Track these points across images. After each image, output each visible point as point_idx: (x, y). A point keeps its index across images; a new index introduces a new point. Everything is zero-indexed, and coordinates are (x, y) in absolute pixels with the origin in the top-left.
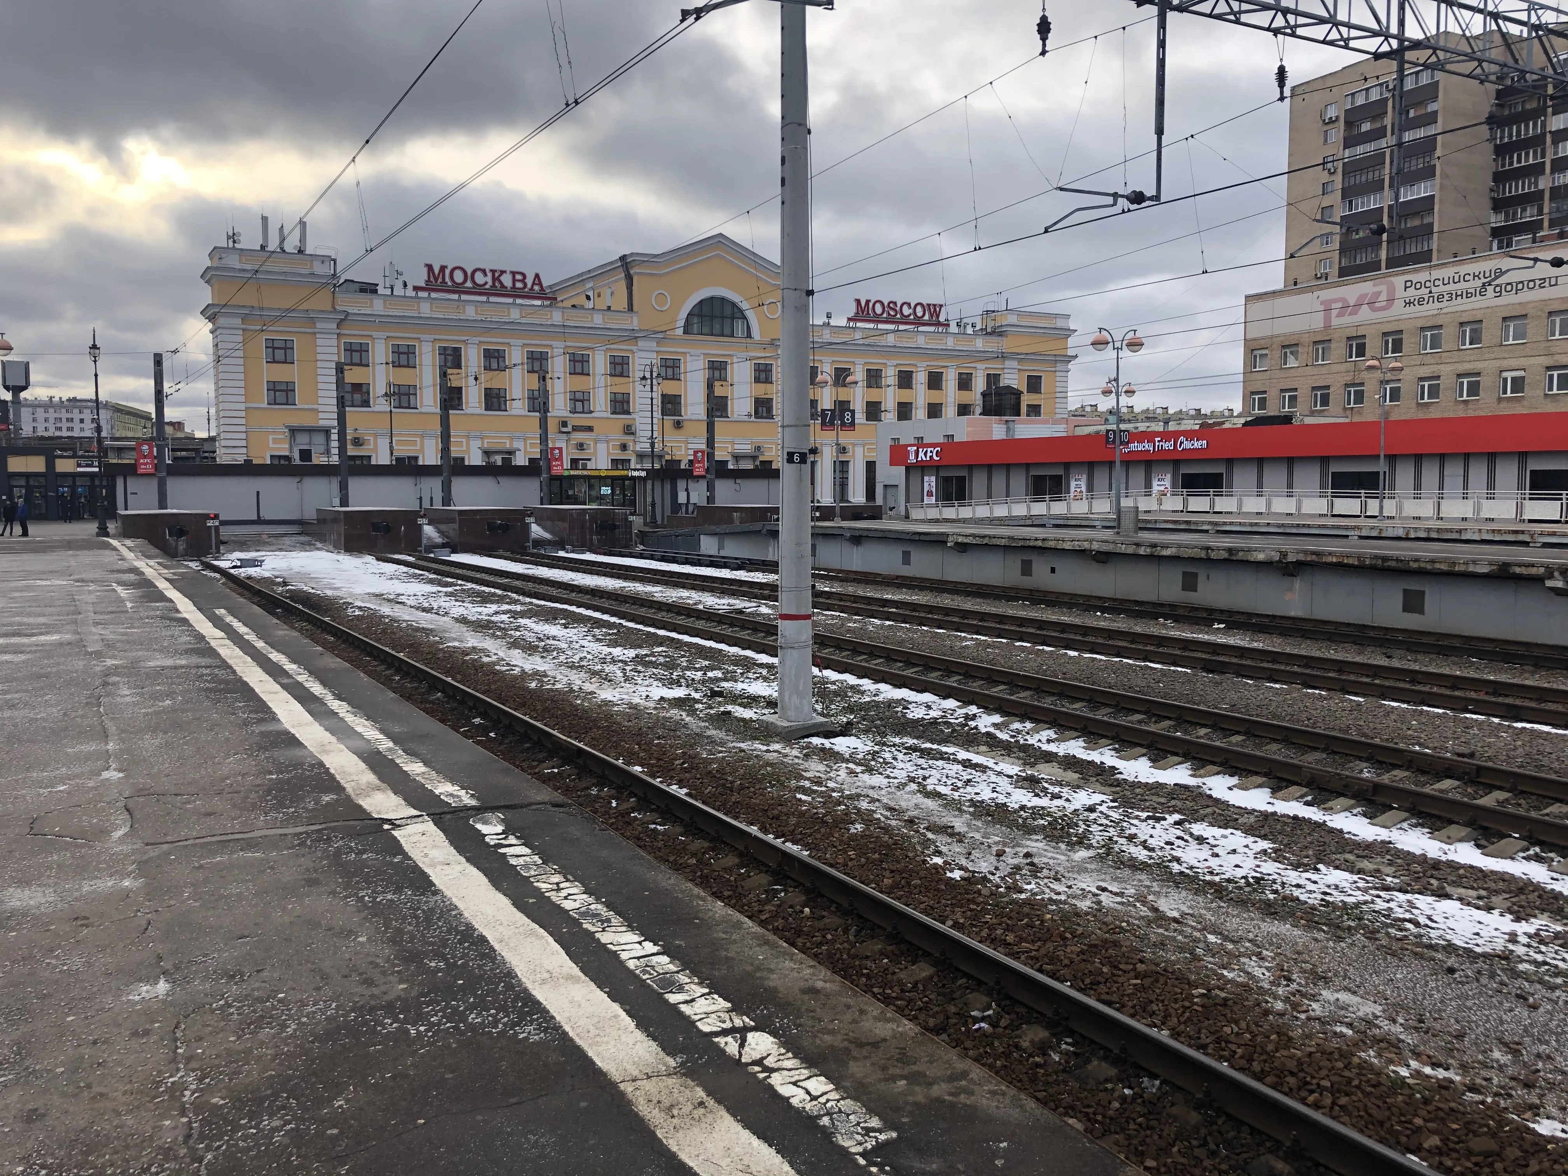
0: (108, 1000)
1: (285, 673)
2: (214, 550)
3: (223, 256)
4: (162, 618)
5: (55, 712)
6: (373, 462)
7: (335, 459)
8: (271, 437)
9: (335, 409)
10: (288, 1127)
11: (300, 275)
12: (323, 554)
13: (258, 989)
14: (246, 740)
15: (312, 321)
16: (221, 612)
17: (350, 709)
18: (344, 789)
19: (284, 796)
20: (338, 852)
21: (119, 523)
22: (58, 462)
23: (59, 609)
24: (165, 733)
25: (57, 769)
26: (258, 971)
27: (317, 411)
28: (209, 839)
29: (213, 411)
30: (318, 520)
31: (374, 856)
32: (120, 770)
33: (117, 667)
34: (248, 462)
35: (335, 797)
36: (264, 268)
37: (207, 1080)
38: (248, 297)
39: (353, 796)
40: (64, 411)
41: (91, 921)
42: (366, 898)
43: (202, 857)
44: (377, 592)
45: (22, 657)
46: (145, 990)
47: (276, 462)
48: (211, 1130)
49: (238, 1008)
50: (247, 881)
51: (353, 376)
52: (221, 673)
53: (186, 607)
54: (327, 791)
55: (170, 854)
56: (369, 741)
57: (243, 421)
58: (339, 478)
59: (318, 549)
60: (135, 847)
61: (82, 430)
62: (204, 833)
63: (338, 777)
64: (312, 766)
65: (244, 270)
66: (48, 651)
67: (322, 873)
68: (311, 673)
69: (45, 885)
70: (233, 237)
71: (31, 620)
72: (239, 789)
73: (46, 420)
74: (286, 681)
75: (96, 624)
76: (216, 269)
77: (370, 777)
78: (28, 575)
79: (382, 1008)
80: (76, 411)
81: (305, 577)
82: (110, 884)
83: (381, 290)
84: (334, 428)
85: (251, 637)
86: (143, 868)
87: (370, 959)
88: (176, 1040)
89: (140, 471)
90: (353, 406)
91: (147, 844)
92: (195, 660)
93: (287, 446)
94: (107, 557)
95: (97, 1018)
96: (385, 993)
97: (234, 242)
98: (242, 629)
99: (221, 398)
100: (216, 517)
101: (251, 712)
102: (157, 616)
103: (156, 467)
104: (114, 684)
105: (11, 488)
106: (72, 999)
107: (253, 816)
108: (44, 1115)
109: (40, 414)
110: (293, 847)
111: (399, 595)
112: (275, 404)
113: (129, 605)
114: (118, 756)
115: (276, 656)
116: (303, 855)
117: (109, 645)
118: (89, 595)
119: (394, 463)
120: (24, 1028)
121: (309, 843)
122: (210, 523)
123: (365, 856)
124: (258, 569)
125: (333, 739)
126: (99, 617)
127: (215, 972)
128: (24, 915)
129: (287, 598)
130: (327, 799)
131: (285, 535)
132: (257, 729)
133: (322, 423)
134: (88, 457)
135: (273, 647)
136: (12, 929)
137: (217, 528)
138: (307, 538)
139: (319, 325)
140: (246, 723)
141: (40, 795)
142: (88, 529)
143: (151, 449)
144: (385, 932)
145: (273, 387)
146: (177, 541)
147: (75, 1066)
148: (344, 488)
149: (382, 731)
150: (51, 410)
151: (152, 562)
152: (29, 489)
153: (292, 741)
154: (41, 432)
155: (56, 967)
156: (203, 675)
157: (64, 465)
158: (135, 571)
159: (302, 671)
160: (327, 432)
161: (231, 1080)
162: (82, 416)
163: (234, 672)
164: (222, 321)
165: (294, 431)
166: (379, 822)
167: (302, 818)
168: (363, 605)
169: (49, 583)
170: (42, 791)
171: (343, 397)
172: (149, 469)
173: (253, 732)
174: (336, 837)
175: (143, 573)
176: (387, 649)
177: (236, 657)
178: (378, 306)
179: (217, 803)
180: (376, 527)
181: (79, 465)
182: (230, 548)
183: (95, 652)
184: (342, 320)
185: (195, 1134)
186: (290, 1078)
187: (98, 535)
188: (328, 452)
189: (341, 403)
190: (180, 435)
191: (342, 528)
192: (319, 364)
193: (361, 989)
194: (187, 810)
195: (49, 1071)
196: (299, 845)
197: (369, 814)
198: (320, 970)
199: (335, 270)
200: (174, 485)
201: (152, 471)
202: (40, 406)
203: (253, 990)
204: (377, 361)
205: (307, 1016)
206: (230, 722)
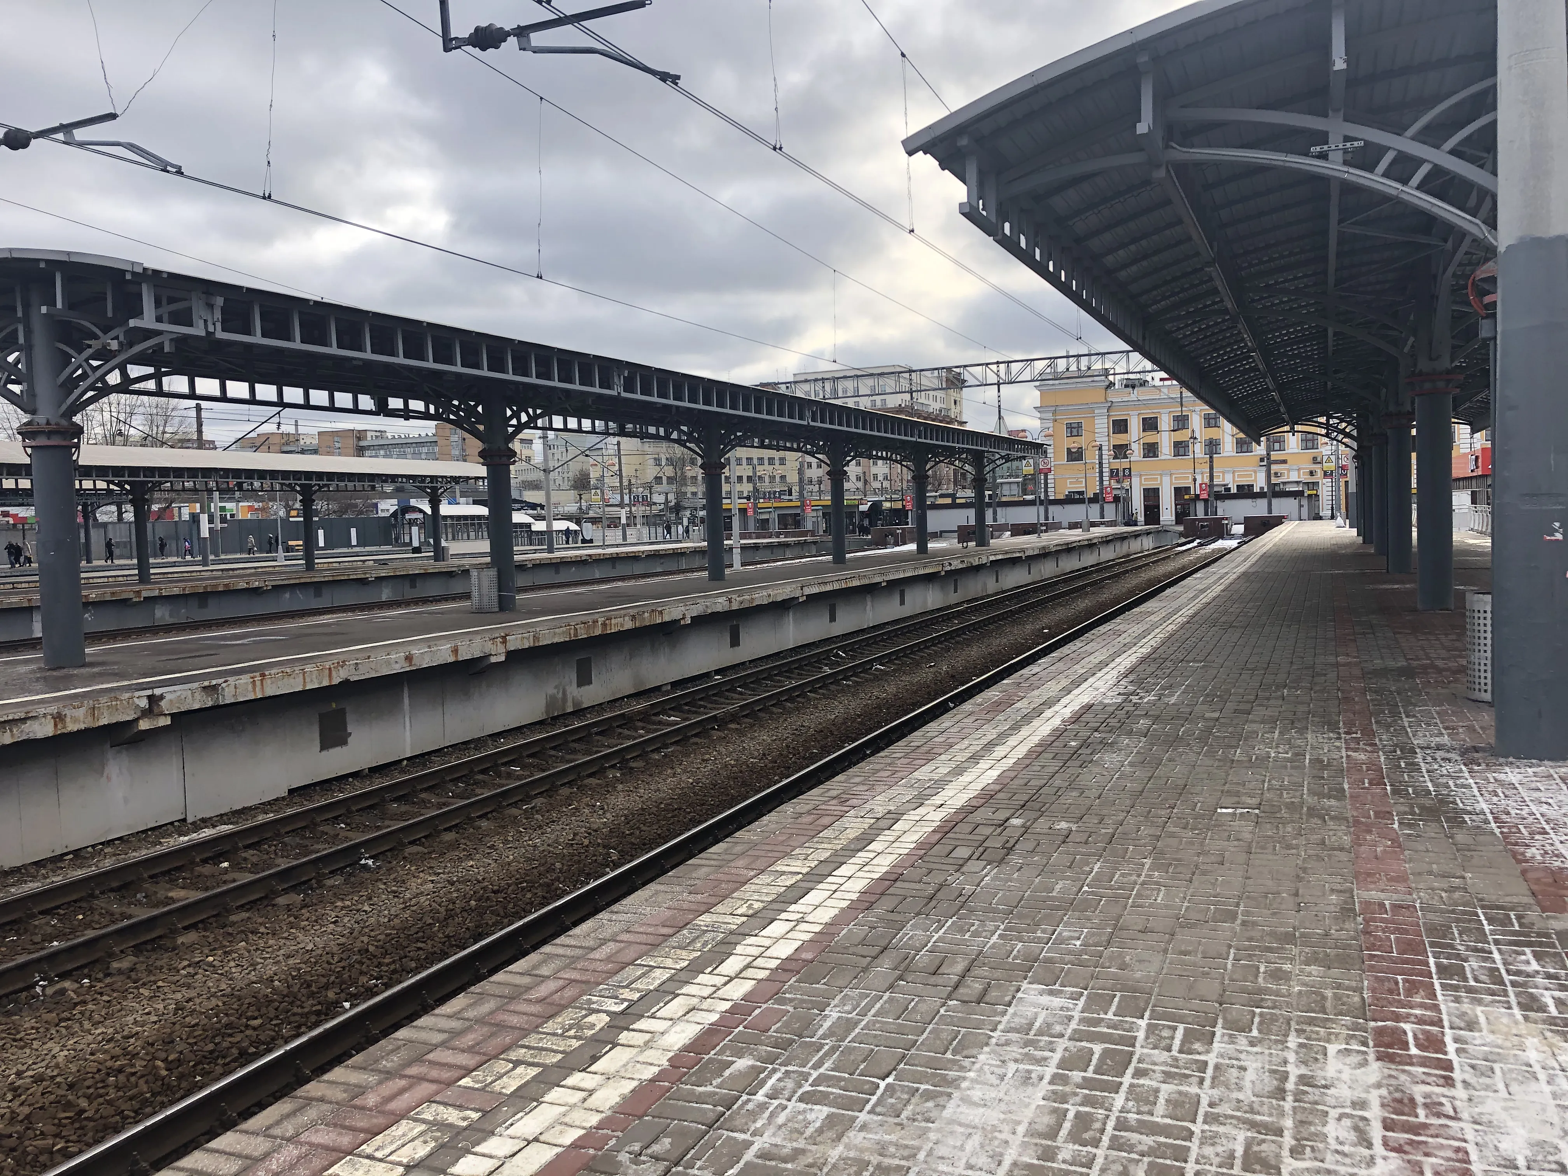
8: (1068, 481)
178: (1133, 395)
184: (1109, 407)
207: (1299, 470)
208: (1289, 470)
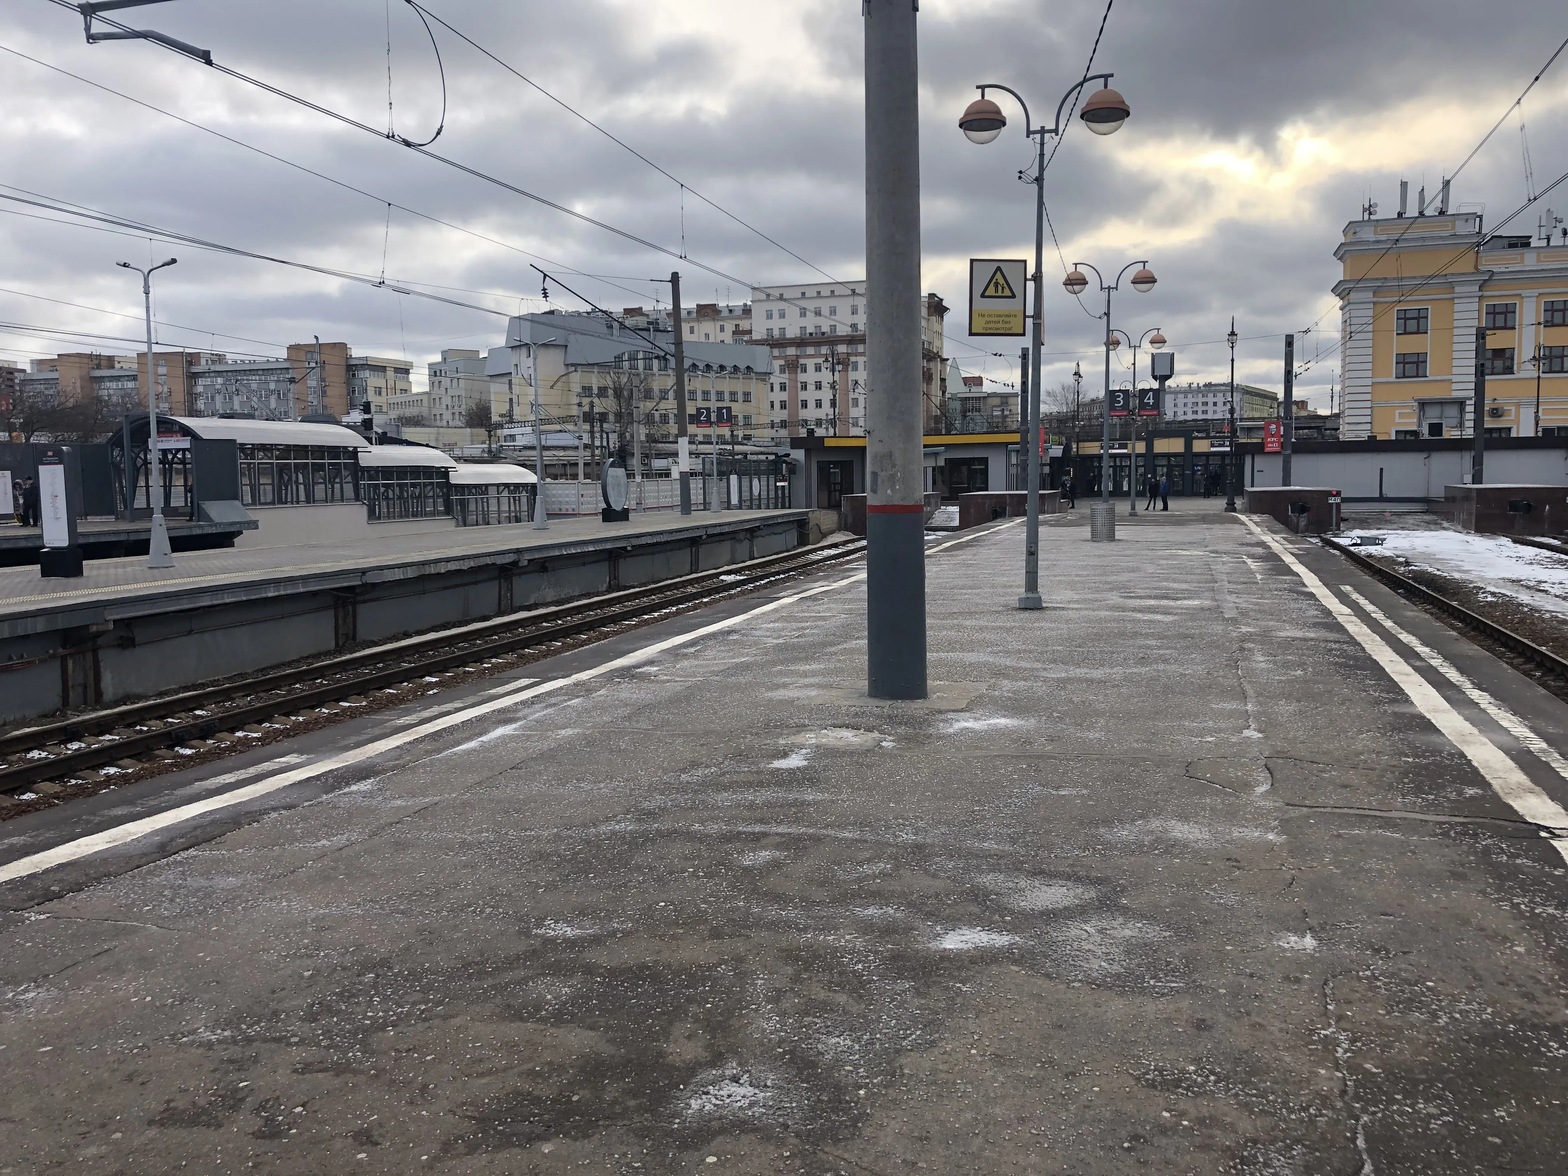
0: (1261, 941)
1: (1417, 656)
2: (1334, 527)
3: (1358, 229)
4: (1290, 591)
5: (1200, 670)
6: (1514, 434)
7: (1469, 433)
8: (1397, 412)
9: (1473, 378)
10: (1446, 1119)
11: (1442, 238)
12: (1450, 534)
13: (1406, 971)
14: (1379, 718)
15: (1451, 286)
16: (1347, 588)
17: (1492, 700)
18: (1490, 785)
19: (1422, 782)
20: (1487, 850)
21: (1246, 500)
22: (1195, 442)
23: (1198, 577)
24: (1298, 701)
25: (1206, 721)
26: (1404, 953)
27: (1450, 381)
28: (1346, 810)
29: (1337, 388)
30: (1446, 498)
31: (1530, 863)
32: (1260, 731)
33: (1251, 634)
34: (1372, 438)
35: (1480, 792)
36: (1405, 236)
37: (1359, 1044)
38: (1387, 268)
39: (1501, 794)
40: (1200, 395)
41: (1242, 864)
42: (1523, 907)
43: (1340, 827)
44: (1514, 577)
45: (1169, 618)
46: (1291, 941)
47: (1401, 437)
48: (1366, 1093)
49: (1385, 984)
50: (1387, 860)
51: (1494, 341)
52: (1350, 649)
53: (1312, 582)
54: (1472, 784)
55: (1309, 817)
56: (1517, 738)
57: (1369, 397)
58: (1473, 453)
59: (1444, 529)
60: (1277, 804)
61: (1215, 412)
62: (1340, 804)
63: (1482, 771)
64: (1451, 755)
65: (1378, 242)
66: (1193, 614)
67: (1469, 868)
68: (1446, 658)
69: (1201, 823)
70: (1369, 209)
71: (1175, 585)
72: (1373, 766)
73: (1185, 405)
74: (1418, 663)
75: (1231, 593)
76: (1351, 243)
77: (1519, 777)
78: (1169, 545)
79: (1547, 1029)
80: (1211, 395)
81: (1429, 557)
82: (1256, 834)
83: (1534, 243)
84: (1470, 399)
85: (1379, 615)
86: (1285, 826)
87: (1530, 973)
88: (1325, 995)
89: (1267, 450)
90: (1493, 374)
91: (1288, 804)
92: (1323, 634)
93: (1415, 420)
94: (1236, 531)
95: (1252, 954)
96: (1550, 1014)
97: (1370, 214)
98: (1370, 607)
99: (1347, 375)
100: (1338, 494)
101: (1382, 691)
102: (1285, 589)
103: (1282, 445)
104: (1249, 650)
105: (1155, 467)
106: (1230, 931)
107: (1390, 796)
108: (1212, 1027)
109: (1181, 399)
110: (1436, 835)
111: (1540, 582)
112: (1404, 377)
113: (1259, 577)
114: (1257, 716)
115: (1405, 637)
116: (1447, 846)
117: (1244, 613)
118: (1223, 566)
119: (1540, 434)
120: (1191, 946)
121: (1452, 833)
122: (1332, 500)
123: (1519, 861)
124: (1378, 547)
125: (1475, 731)
126: (1231, 586)
127: (1360, 941)
128: (1185, 846)
129: (1409, 578)
130: (1471, 792)
131: (1409, 513)
132: (1390, 709)
133: (1455, 394)
134: (1219, 437)
135: (1402, 628)
136: (1176, 857)
137: (1338, 505)
138: (1434, 517)
139: (1458, 289)
140: (1377, 702)
141: (1192, 743)
142: (1218, 504)
143: (1278, 428)
144: (1547, 948)
145: (1403, 360)
146: (1298, 518)
147: (1235, 992)
148: (1478, 463)
149: (1533, 729)
150: (1190, 396)
151: (1277, 537)
152: (1170, 467)
153: (1428, 727)
154: (1181, 418)
155: (1214, 898)
156: (1332, 650)
157: (1201, 446)
158: (1262, 544)
159: (1435, 655)
160: (1461, 404)
161: (1383, 1051)
162: (1215, 400)
163: (1363, 649)
164: (1353, 296)
165: (1423, 405)
166: (1535, 827)
167: (1444, 807)
168: (1497, 591)
169: (1188, 553)
170: (1194, 739)
171: (1482, 365)
172: (1275, 447)
173: (1386, 711)
174: (1484, 834)
175: (1269, 547)
176: (1526, 641)
177: (1364, 635)
178: (1529, 261)
179: (1352, 777)
180: (1514, 506)
181: (1213, 446)
182: (1350, 525)
183: (1231, 619)
184: (1485, 281)
185: (1351, 1091)
186: (1446, 1070)
187: (1226, 510)
188: (1461, 425)
189: (1481, 372)
190: (1303, 413)
191: (1473, 507)
192: (1456, 332)
193: (1520, 1002)
194: (1323, 779)
195: (1213, 989)
196: (1441, 834)
197: (1521, 817)
198: (1473, 970)
199: (1480, 228)
200: (1300, 464)
201: (1278, 449)
202: (1180, 392)
203: (1400, 970)
204: (1526, 321)
205: (1460, 1012)
206: (1361, 699)
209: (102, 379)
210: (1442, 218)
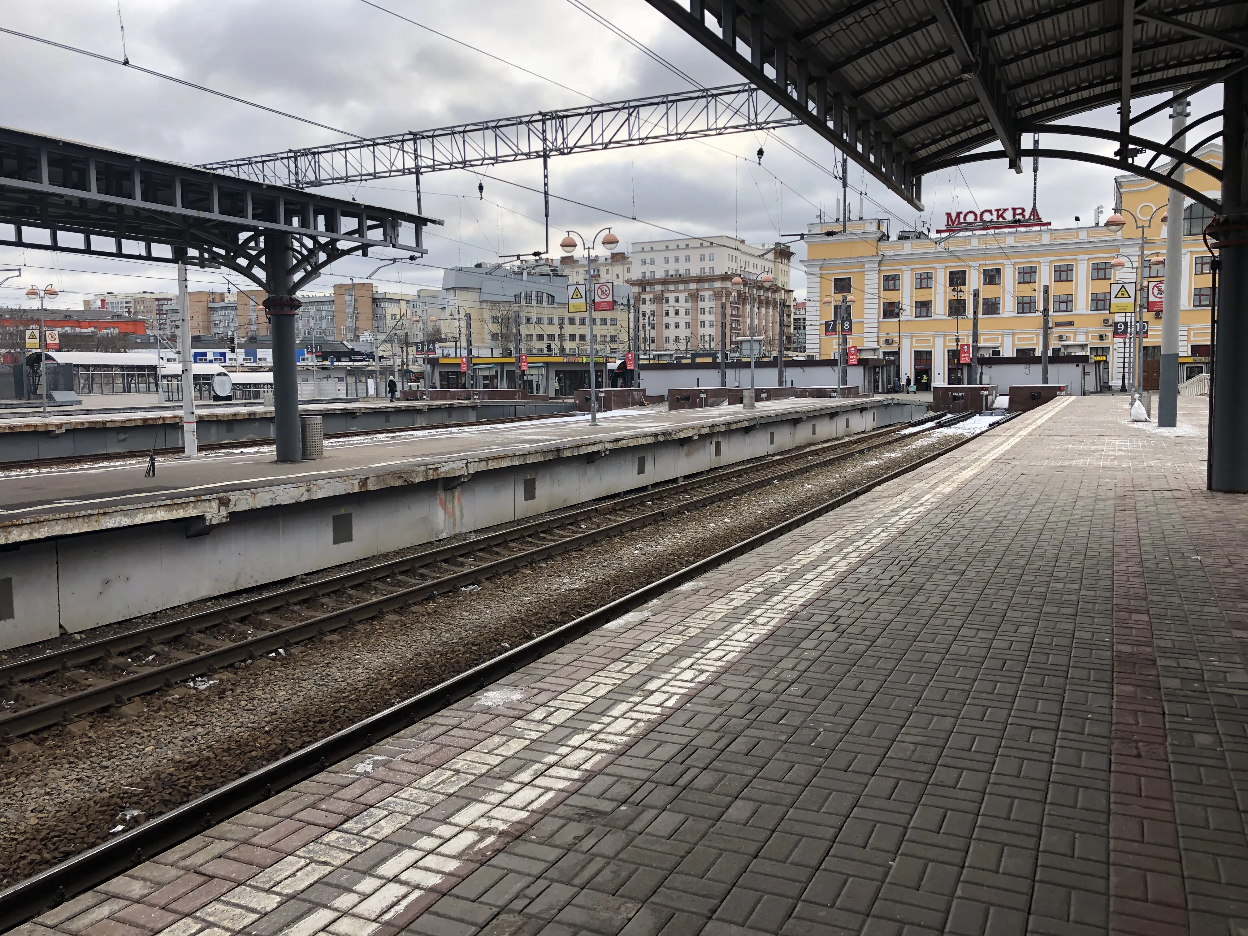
8: (834, 341)
9: (876, 321)
15: (863, 264)
27: (864, 323)
57: (818, 332)
139: (867, 266)
164: (809, 270)
178: (907, 248)
184: (882, 261)
192: (866, 292)
207: (1087, 334)
208: (1075, 334)
209: (215, 309)
210: (861, 222)
